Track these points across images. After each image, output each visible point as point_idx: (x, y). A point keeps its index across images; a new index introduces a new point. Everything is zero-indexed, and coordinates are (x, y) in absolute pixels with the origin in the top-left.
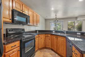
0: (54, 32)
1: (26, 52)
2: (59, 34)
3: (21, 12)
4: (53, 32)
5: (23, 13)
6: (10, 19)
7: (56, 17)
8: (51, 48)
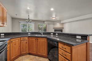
2: (36, 35)
7: (29, 18)
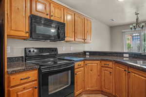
0: (127, 55)
1: (50, 93)
3: (48, 17)
4: (125, 55)
5: (52, 18)
6: (27, 33)
8: (114, 94)
